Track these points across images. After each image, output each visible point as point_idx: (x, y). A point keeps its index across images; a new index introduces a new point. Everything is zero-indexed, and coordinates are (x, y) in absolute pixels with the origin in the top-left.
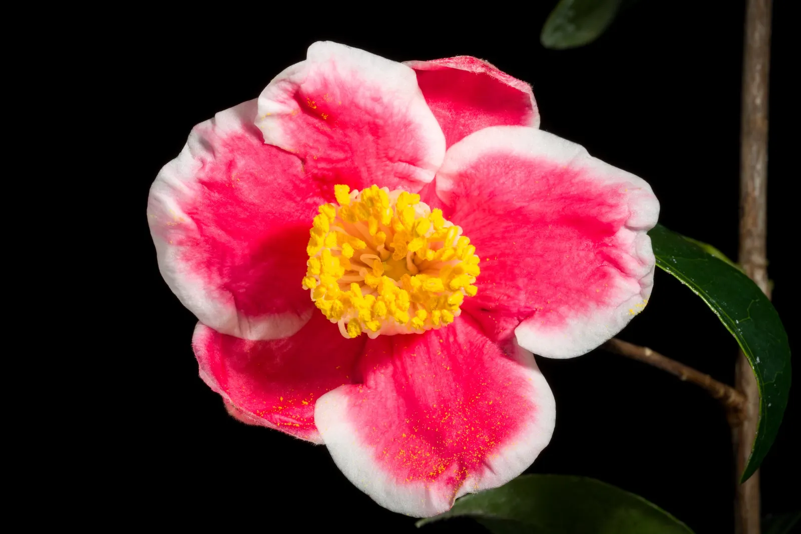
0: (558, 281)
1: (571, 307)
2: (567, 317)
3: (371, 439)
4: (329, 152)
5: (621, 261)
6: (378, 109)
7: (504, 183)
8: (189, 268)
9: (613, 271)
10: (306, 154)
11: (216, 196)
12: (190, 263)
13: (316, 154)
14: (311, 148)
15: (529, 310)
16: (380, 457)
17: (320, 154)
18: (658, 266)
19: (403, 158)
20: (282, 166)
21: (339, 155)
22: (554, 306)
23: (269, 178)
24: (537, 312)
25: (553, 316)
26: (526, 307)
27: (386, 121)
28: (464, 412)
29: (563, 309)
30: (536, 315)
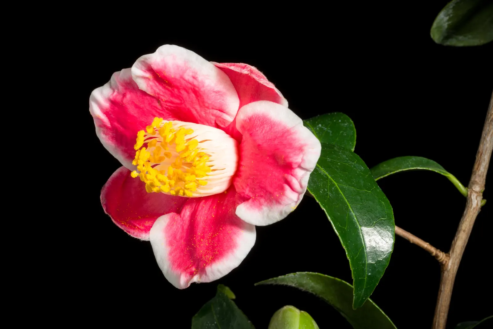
0: (263, 186)
1: (266, 200)
2: (263, 205)
3: (171, 243)
4: (171, 99)
5: (292, 184)
6: (196, 83)
7: (257, 131)
8: (107, 138)
9: (287, 187)
10: (159, 98)
11: (116, 108)
12: (108, 136)
13: (164, 99)
14: (161, 95)
15: (248, 197)
16: (170, 254)
17: (166, 99)
18: (308, 190)
19: (214, 108)
20: (148, 101)
21: (177, 101)
22: (259, 198)
23: (142, 106)
24: (251, 199)
25: (257, 203)
26: (247, 195)
27: (199, 89)
28: (208, 241)
29: (262, 200)
30: (250, 201)
